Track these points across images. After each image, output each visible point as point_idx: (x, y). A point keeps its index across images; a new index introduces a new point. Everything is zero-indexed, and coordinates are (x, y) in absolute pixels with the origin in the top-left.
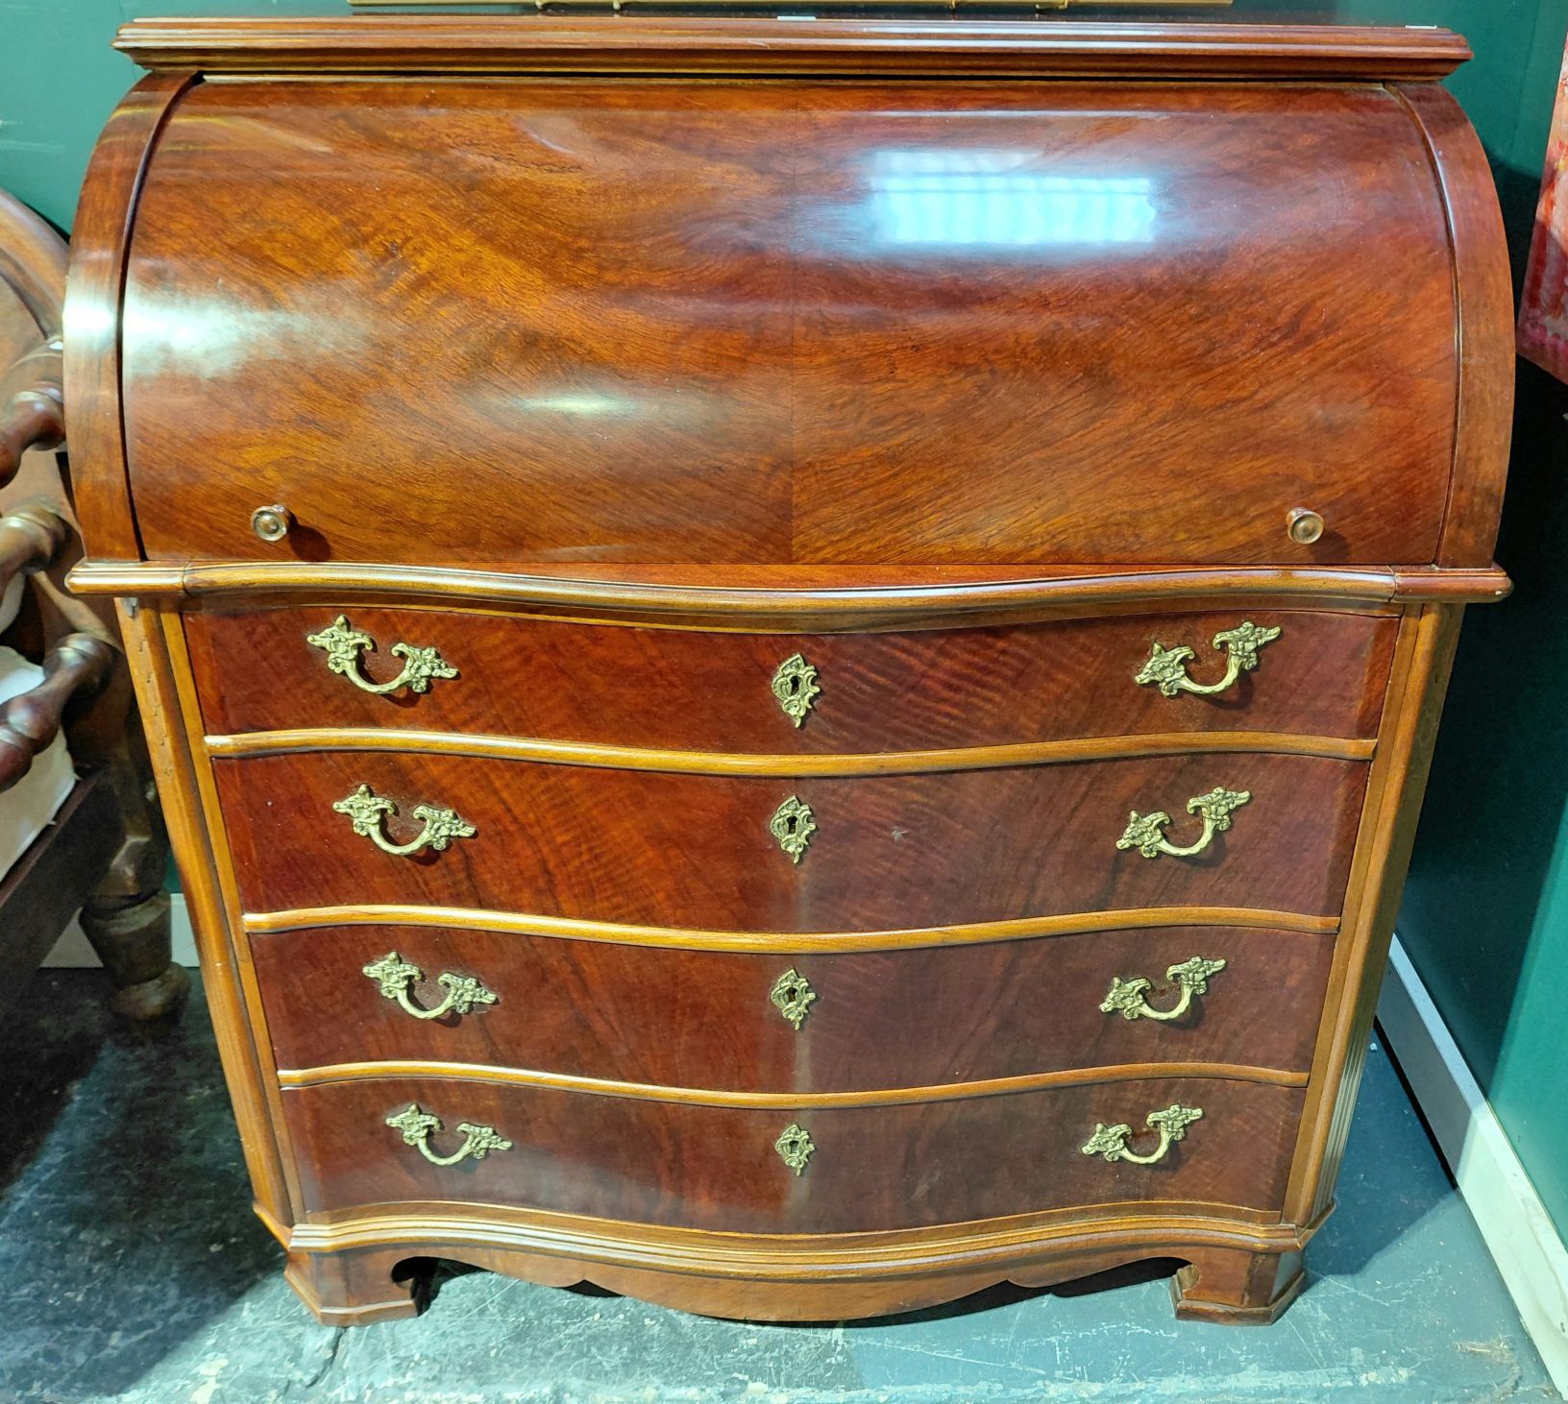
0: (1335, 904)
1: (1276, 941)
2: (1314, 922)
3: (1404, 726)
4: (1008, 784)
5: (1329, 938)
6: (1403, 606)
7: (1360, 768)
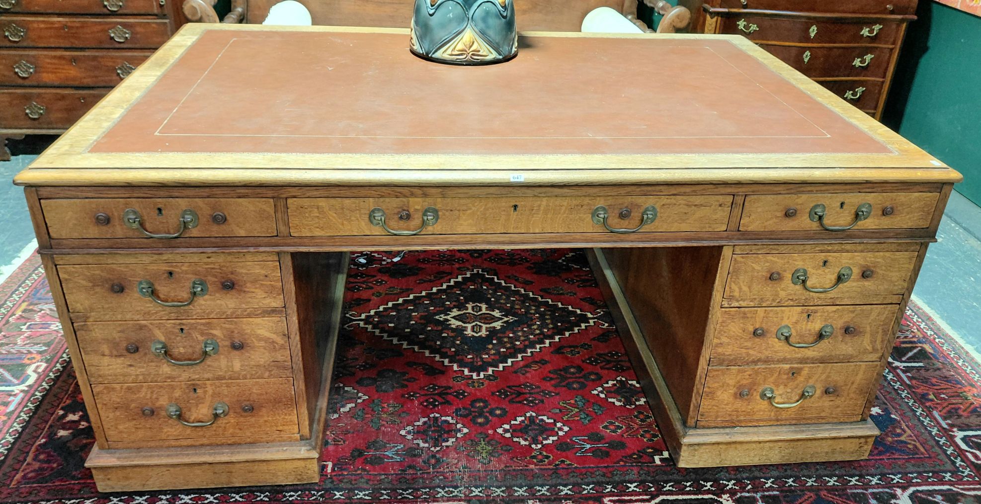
0: (884, 77)
1: (874, 84)
2: (881, 80)
3: (899, 43)
4: (841, 51)
5: (883, 82)
6: (902, 21)
7: (892, 49)
